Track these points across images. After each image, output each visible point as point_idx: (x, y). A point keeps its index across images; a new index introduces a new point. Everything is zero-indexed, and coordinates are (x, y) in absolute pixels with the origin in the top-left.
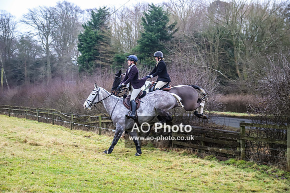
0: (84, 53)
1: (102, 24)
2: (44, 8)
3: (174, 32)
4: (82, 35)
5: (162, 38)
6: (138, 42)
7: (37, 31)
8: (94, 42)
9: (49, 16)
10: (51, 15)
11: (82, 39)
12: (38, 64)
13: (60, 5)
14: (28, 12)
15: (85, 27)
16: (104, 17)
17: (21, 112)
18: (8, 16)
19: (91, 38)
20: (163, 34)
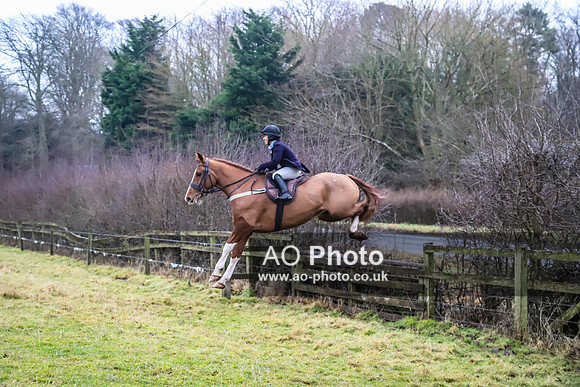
0: (114, 109)
1: (150, 49)
2: (30, 18)
3: (295, 66)
4: (109, 72)
5: (270, 79)
6: (224, 86)
7: (18, 65)
8: (133, 87)
9: (41, 33)
10: (45, 33)
11: (110, 80)
12: (20, 131)
13: (63, 12)
15: (115, 55)
16: (154, 36)
19: (128, 79)
20: (273, 70)
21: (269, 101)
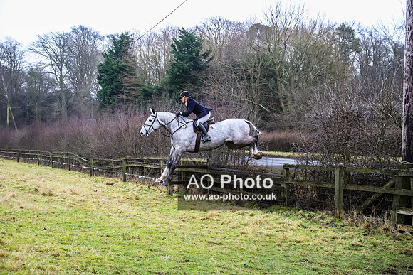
0: (105, 86)
1: (125, 52)
2: (56, 35)
3: (209, 61)
4: (101, 65)
5: (195, 68)
6: (168, 73)
7: (49, 61)
8: (116, 73)
9: (62, 43)
10: (64, 42)
11: (103, 70)
12: (51, 99)
13: (75, 31)
14: (38, 39)
15: (104, 55)
16: (127, 44)
17: (32, 156)
18: (14, 44)
19: (112, 69)
20: (197, 63)
21: (194, 81)
